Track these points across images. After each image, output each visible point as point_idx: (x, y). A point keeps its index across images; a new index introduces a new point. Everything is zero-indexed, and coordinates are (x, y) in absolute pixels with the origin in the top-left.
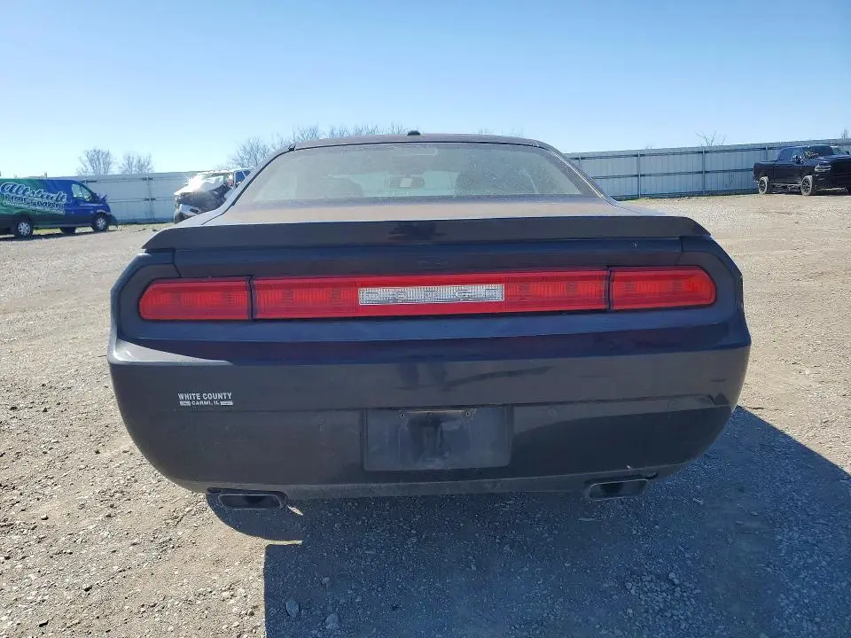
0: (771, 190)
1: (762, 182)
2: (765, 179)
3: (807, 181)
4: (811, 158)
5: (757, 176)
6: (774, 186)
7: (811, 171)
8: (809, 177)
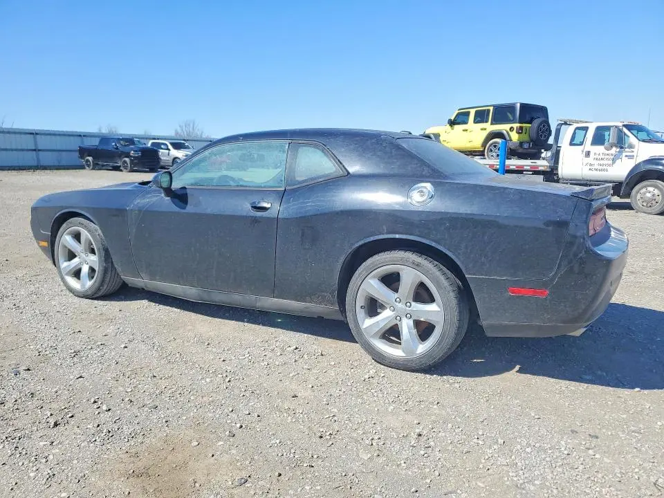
0: (96, 167)
1: (88, 161)
2: (90, 159)
3: (125, 162)
4: (125, 146)
5: (82, 157)
6: (97, 164)
7: (128, 155)
8: (127, 159)
